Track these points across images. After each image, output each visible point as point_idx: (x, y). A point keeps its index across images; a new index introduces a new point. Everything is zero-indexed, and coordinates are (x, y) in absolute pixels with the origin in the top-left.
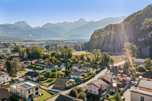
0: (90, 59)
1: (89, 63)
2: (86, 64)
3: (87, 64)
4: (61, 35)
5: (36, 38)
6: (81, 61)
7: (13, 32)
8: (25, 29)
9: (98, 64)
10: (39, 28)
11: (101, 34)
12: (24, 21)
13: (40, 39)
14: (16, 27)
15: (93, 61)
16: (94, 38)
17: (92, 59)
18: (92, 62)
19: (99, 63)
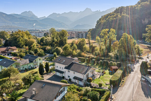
0: (95, 47)
1: (92, 56)
2: (86, 57)
3: (89, 57)
4: (67, 25)
5: (42, 28)
6: (78, 51)
7: (19, 22)
8: (31, 19)
9: (112, 58)
10: (45, 18)
11: (110, 18)
12: (30, 11)
13: (45, 28)
14: (22, 17)
15: (100, 51)
16: (101, 23)
17: (98, 48)
18: (99, 54)
19: (113, 55)
